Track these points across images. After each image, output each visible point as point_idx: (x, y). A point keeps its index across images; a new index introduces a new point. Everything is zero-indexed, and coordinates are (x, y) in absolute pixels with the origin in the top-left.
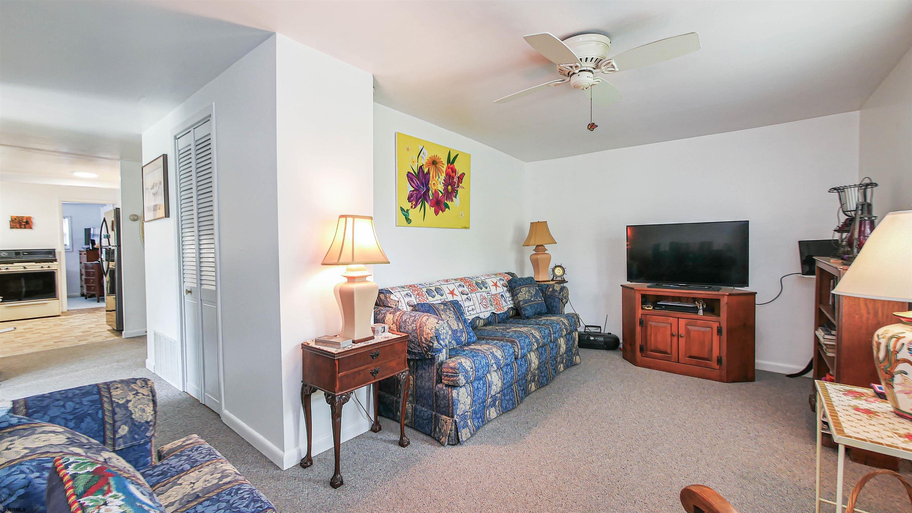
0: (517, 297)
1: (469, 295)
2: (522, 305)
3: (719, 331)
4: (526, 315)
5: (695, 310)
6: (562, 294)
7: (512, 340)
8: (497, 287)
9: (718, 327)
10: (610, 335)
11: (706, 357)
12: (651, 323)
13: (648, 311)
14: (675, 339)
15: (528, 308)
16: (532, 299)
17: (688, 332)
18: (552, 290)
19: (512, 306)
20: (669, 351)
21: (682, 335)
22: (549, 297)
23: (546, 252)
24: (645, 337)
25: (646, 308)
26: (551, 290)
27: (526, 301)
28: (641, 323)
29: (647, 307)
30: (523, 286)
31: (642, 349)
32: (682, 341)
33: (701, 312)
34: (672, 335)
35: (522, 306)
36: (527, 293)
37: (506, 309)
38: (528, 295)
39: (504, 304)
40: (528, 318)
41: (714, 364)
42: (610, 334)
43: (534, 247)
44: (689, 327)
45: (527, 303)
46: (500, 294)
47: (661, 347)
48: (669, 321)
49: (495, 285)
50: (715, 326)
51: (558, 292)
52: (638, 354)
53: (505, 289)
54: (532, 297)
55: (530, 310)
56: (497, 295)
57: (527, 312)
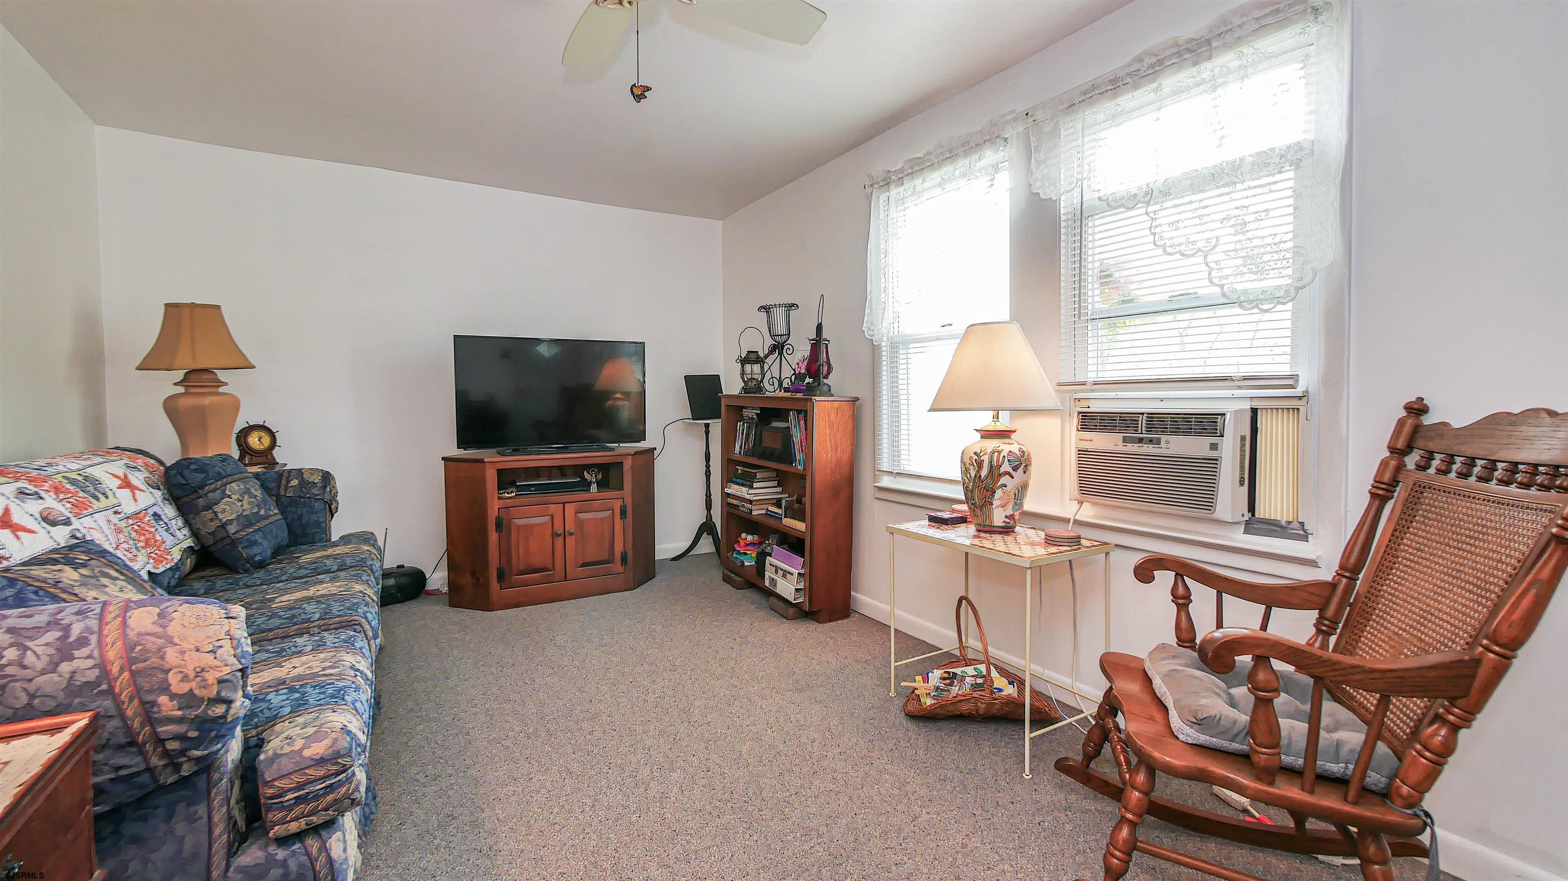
0: (215, 513)
1: (76, 524)
2: (236, 532)
3: (623, 513)
4: (257, 558)
5: (586, 485)
6: (328, 490)
7: (340, 622)
8: (136, 491)
9: (621, 507)
10: (400, 570)
11: (606, 558)
12: (519, 522)
13: (509, 501)
14: (559, 541)
15: (258, 537)
16: (262, 512)
17: (580, 524)
18: (299, 484)
19: (189, 543)
20: (550, 566)
21: (572, 531)
22: (293, 502)
23: (221, 390)
24: (505, 551)
25: (506, 495)
26: (295, 482)
27: (247, 521)
28: (499, 525)
29: (508, 493)
30: (229, 479)
31: (501, 576)
32: (571, 541)
33: (594, 488)
34: (555, 535)
35: (238, 536)
36: (246, 497)
37: (176, 555)
38: (249, 503)
39: (170, 540)
40: (261, 565)
41: (617, 567)
42: (403, 566)
43: (179, 375)
44: (581, 516)
45: (251, 524)
46: (151, 512)
47: (537, 562)
48: (550, 512)
49: (126, 484)
50: (617, 505)
51: (320, 485)
52: (495, 585)
53: (158, 494)
54: (260, 508)
55: (265, 543)
56: (142, 515)
57: (256, 550)
